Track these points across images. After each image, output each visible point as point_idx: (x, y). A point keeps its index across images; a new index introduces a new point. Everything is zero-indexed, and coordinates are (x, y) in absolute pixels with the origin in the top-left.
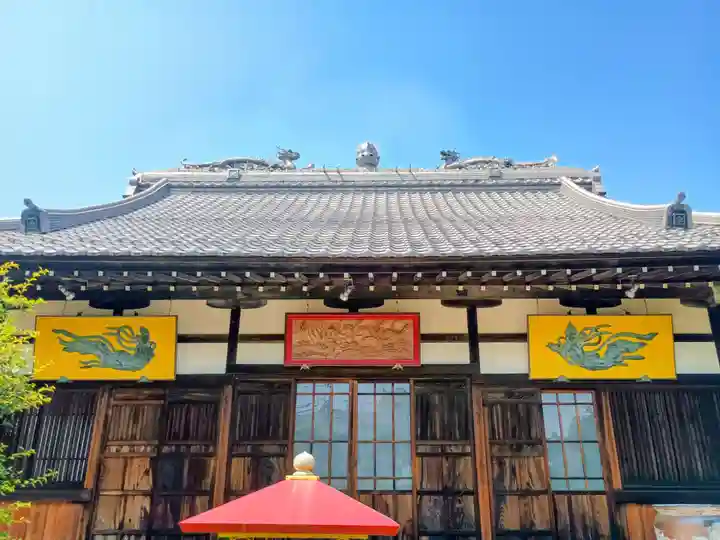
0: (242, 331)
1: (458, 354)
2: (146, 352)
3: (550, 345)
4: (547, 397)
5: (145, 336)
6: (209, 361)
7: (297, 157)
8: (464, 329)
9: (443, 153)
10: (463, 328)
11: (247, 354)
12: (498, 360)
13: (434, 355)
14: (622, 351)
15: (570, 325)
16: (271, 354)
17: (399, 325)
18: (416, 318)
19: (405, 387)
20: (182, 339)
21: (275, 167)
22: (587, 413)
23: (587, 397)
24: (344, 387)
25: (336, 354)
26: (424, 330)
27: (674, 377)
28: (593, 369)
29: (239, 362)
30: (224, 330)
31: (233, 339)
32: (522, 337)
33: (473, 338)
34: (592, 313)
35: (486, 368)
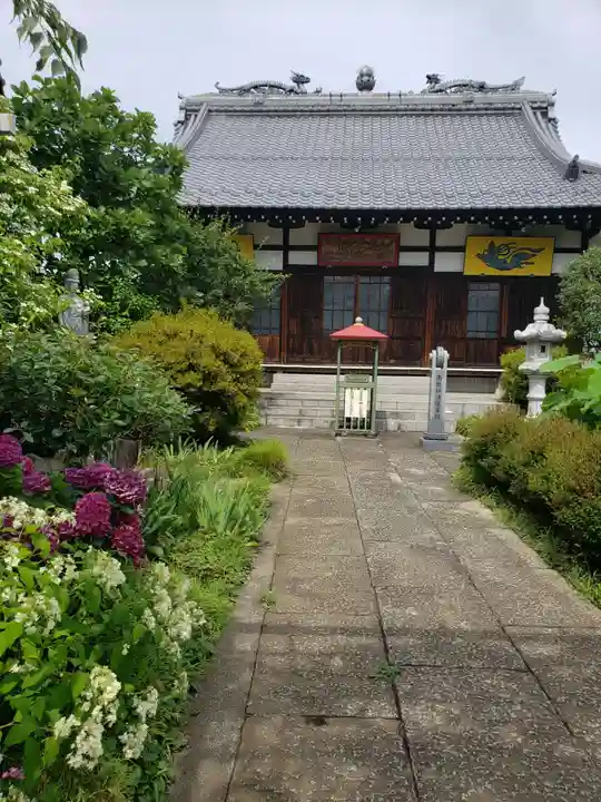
0: (292, 242)
1: (420, 260)
3: (478, 256)
4: (472, 286)
7: (308, 81)
8: (427, 244)
9: (428, 77)
10: (425, 243)
12: (446, 264)
13: (407, 260)
14: (521, 258)
15: (492, 243)
16: (309, 258)
17: (387, 241)
18: (397, 237)
19: (387, 279)
20: (257, 247)
21: (291, 91)
22: (495, 295)
23: (497, 285)
24: (352, 279)
25: (348, 259)
26: (403, 243)
27: (549, 274)
28: (501, 269)
29: (290, 263)
30: (280, 242)
31: (286, 248)
32: (461, 249)
33: (432, 249)
34: (509, 234)
35: (438, 268)
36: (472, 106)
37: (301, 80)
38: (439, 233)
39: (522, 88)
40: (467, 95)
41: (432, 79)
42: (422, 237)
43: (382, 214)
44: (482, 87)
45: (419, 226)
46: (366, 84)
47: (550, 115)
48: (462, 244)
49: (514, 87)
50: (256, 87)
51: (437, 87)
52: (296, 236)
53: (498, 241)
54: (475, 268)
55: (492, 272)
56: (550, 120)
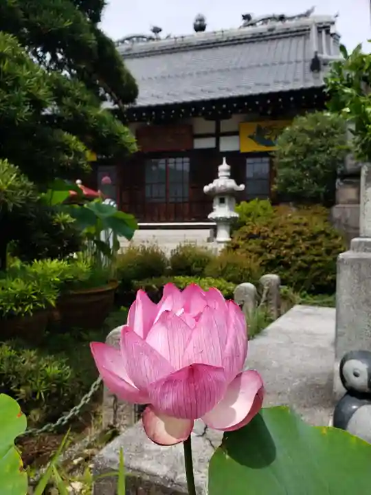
1: (209, 143)
3: (251, 137)
4: (249, 161)
7: (161, 30)
9: (243, 16)
10: (213, 130)
12: (227, 145)
13: (200, 144)
15: (259, 126)
17: (183, 131)
18: (191, 128)
19: (187, 159)
21: (151, 39)
23: (265, 160)
24: (163, 160)
26: (196, 132)
32: (236, 133)
33: (218, 135)
35: (223, 148)
36: (274, 32)
37: (157, 30)
38: (223, 122)
39: (312, 15)
40: (270, 24)
41: (247, 17)
44: (282, 18)
45: (207, 118)
46: (200, 27)
47: (332, 31)
48: (237, 129)
49: (307, 15)
50: (128, 39)
51: (250, 22)
53: (263, 124)
54: (248, 146)
55: (261, 149)
56: (332, 35)
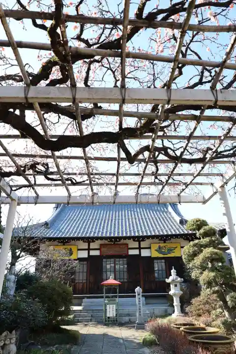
0: (91, 247)
1: (136, 252)
2: (71, 254)
3: (156, 250)
4: (155, 261)
5: (71, 250)
6: (84, 254)
8: (138, 247)
11: (92, 253)
12: (145, 253)
13: (131, 252)
14: (170, 250)
16: (97, 253)
17: (124, 246)
18: (127, 245)
19: (125, 259)
20: (79, 250)
22: (163, 264)
23: (163, 261)
24: (112, 260)
25: (111, 252)
26: (129, 247)
27: (180, 256)
28: (164, 255)
29: (91, 254)
30: (87, 247)
31: (89, 249)
32: (150, 248)
33: (140, 248)
34: (165, 242)
35: (142, 255)
38: (141, 243)
42: (136, 245)
43: (120, 238)
45: (134, 240)
48: (149, 246)
52: (92, 245)
54: (155, 254)
55: (161, 256)
